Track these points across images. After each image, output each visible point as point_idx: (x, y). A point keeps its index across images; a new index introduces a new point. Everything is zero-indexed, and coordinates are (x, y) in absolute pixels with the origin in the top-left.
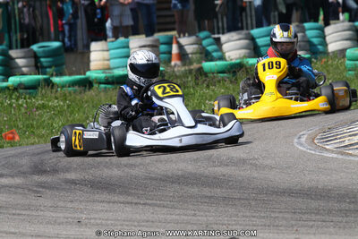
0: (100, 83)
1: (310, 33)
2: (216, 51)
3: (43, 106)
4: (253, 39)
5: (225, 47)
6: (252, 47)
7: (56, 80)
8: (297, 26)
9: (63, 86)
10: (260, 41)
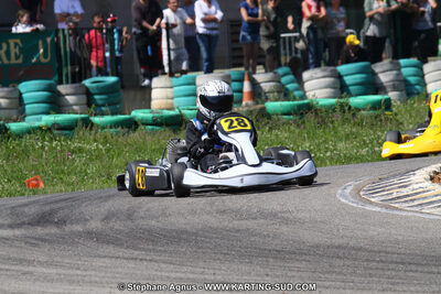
0: (147, 124)
1: (405, 71)
2: (297, 89)
3: (80, 150)
4: (339, 77)
5: (307, 86)
6: (338, 86)
7: (96, 120)
8: (391, 63)
9: (103, 128)
10: (348, 80)
